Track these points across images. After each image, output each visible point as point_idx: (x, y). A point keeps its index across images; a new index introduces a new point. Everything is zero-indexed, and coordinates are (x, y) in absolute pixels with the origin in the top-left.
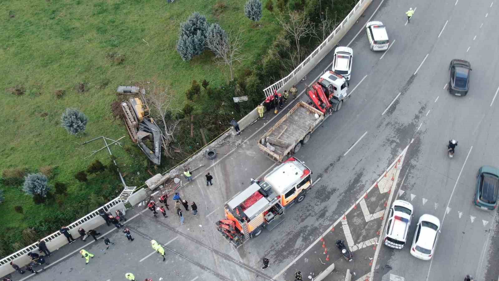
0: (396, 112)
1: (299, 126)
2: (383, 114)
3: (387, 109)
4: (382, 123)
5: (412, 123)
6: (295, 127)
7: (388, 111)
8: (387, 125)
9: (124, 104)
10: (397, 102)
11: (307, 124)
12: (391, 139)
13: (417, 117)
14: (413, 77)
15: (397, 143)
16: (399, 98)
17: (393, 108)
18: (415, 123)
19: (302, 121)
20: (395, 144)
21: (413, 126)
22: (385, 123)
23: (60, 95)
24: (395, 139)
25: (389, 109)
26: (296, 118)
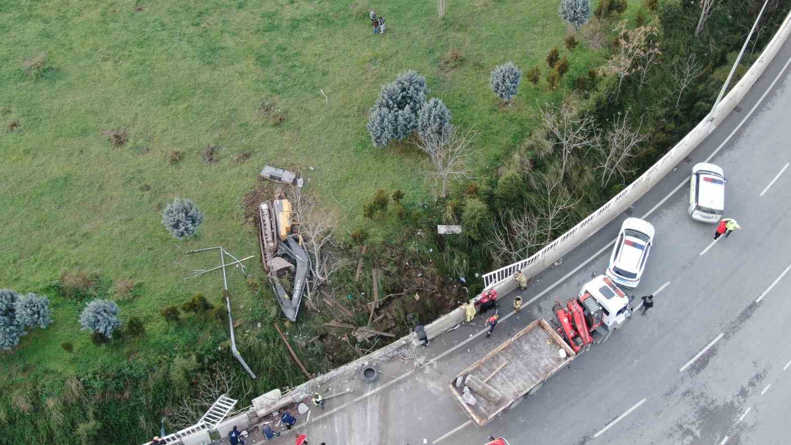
0: (707, 372)
1: (526, 365)
2: (682, 370)
3: (692, 362)
4: (676, 388)
5: (732, 403)
6: (520, 364)
7: (693, 367)
8: (686, 394)
9: (264, 206)
10: (712, 352)
11: (543, 364)
12: (686, 427)
13: (743, 393)
14: (753, 306)
15: (695, 437)
16: (718, 343)
17: (703, 363)
18: (736, 404)
19: (535, 355)
20: (690, 438)
21: (731, 409)
22: (682, 389)
23: (177, 159)
24: (693, 428)
25: (696, 362)
26: (526, 347)
